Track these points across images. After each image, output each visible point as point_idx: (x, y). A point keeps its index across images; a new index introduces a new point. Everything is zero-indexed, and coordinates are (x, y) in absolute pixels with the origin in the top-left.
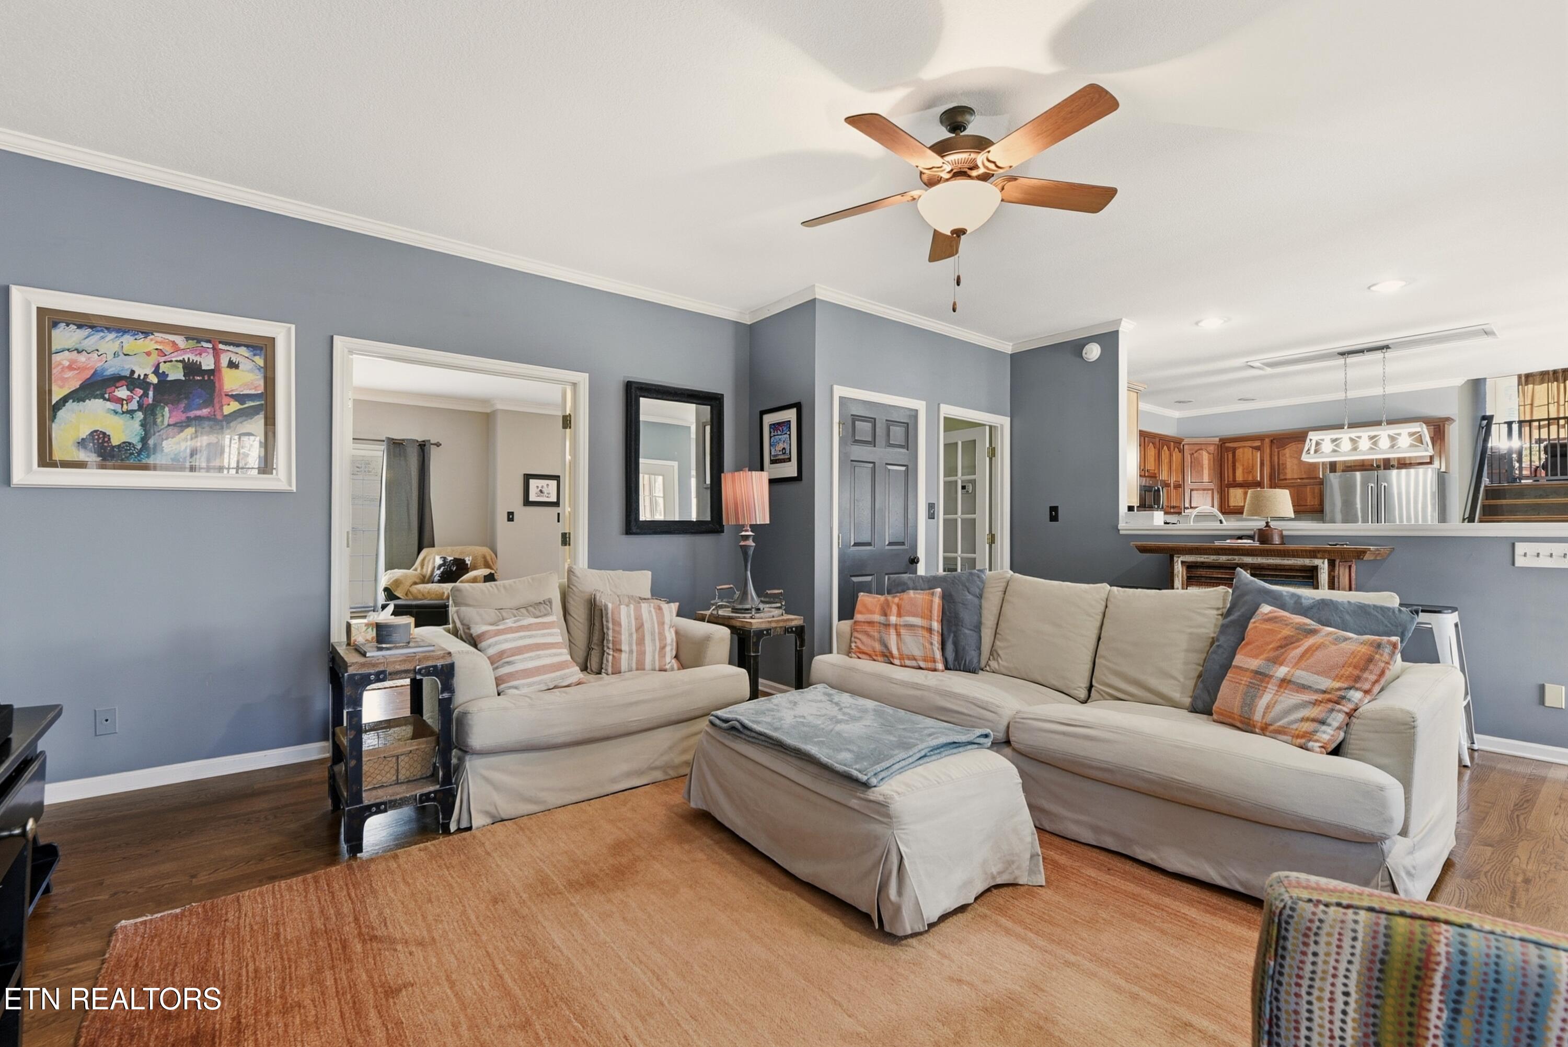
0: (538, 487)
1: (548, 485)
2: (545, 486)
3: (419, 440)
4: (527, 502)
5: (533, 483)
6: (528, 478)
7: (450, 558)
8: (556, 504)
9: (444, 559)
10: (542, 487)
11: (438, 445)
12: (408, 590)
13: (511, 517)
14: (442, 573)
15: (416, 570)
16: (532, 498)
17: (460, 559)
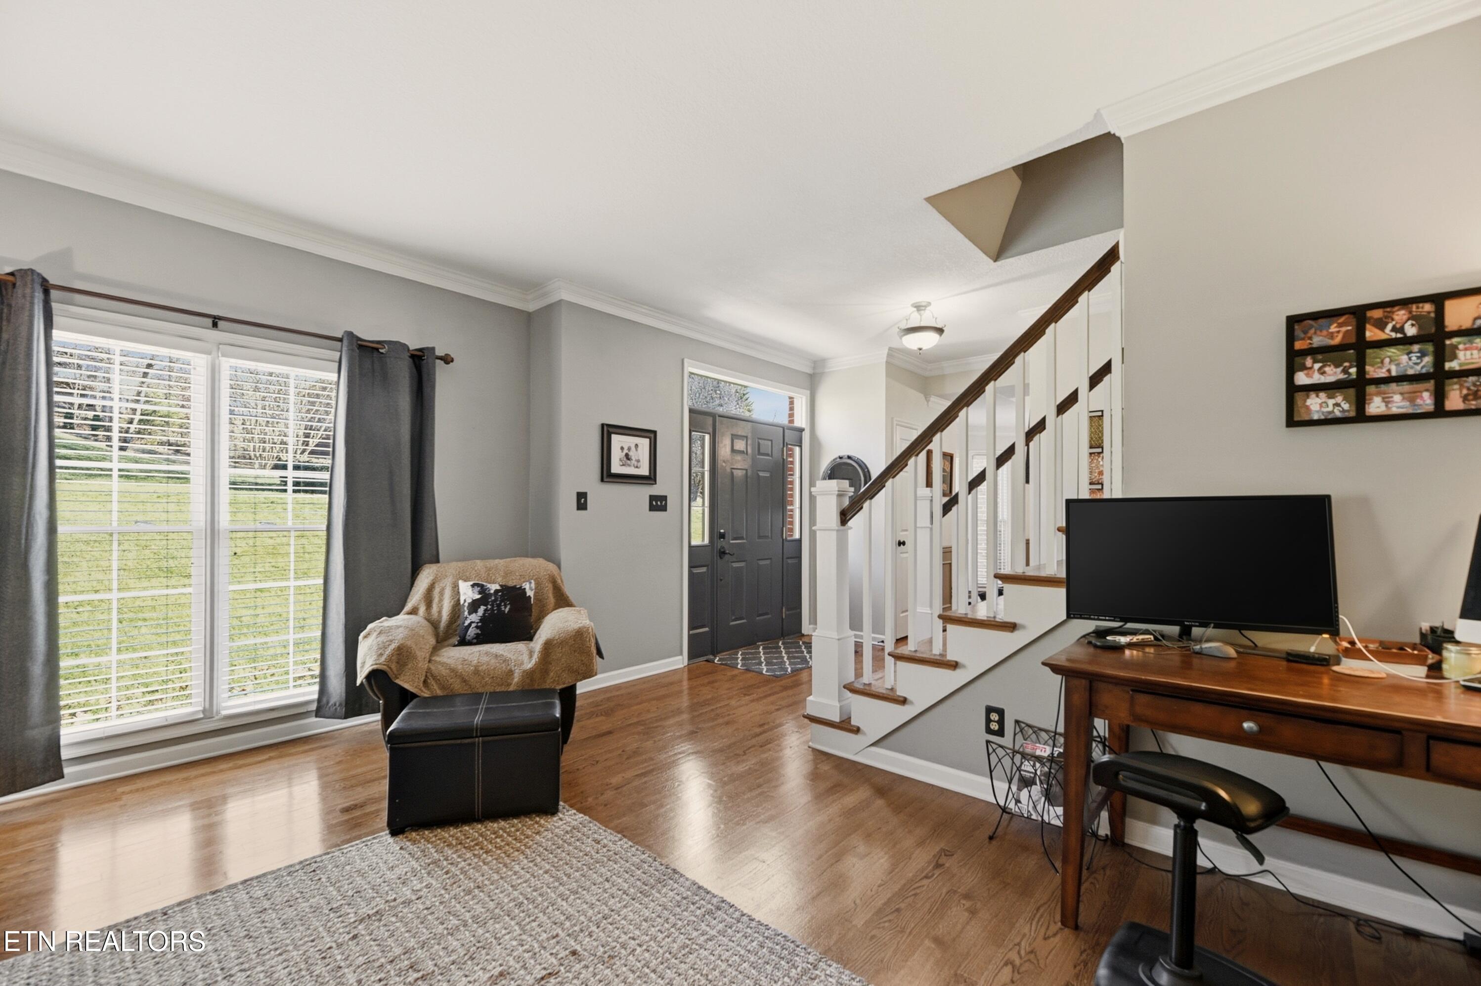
0: (622, 448)
1: (637, 446)
2: (633, 448)
3: (412, 348)
4: (607, 475)
5: (617, 441)
6: (607, 431)
7: (493, 587)
8: (651, 479)
9: (483, 590)
10: (629, 449)
11: (447, 360)
12: (429, 670)
13: (582, 502)
14: (483, 619)
15: (414, 612)
16: (616, 468)
17: (514, 588)
